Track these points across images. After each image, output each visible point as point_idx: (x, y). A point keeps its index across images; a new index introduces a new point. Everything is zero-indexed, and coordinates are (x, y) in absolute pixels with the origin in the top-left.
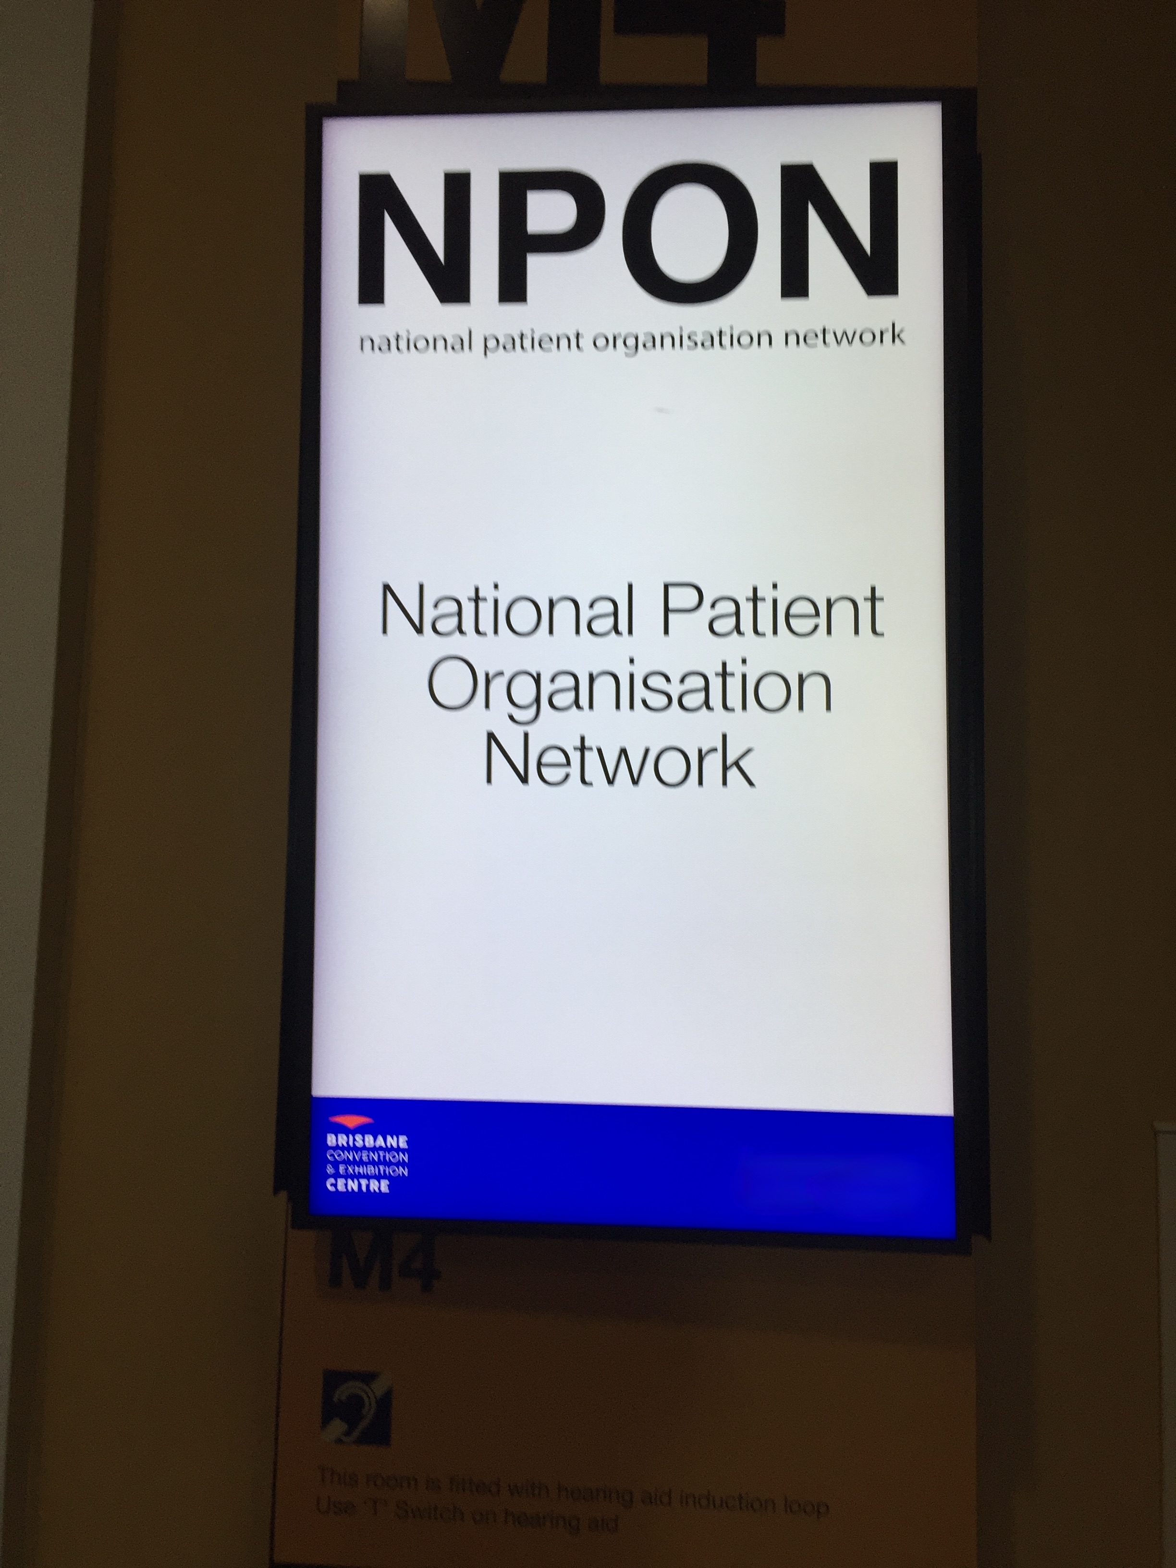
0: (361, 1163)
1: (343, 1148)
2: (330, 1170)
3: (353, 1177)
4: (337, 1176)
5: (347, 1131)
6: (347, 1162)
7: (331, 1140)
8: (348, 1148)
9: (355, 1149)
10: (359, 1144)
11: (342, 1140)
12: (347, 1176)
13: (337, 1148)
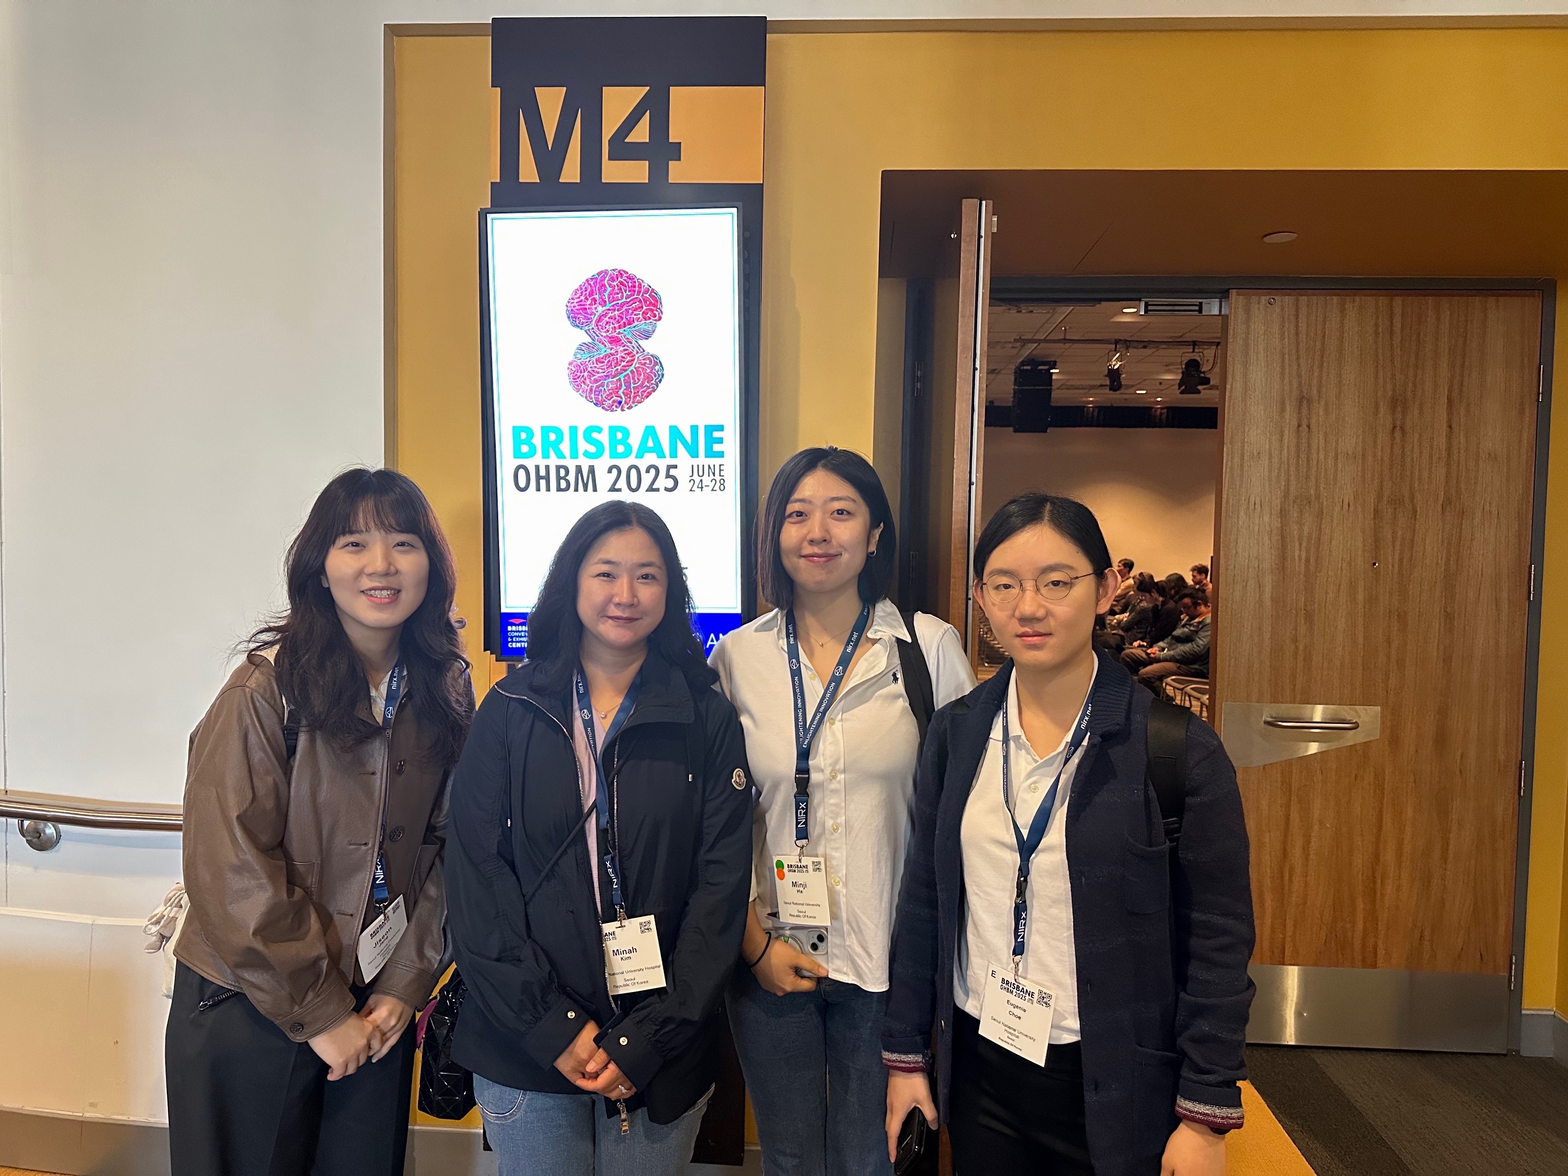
0: (521, 637)
1: (514, 631)
2: (509, 640)
3: (518, 642)
4: (512, 642)
5: (516, 625)
6: (516, 636)
7: (509, 628)
8: (516, 632)
9: (519, 631)
10: (520, 630)
11: (514, 628)
12: (516, 642)
13: (511, 631)
